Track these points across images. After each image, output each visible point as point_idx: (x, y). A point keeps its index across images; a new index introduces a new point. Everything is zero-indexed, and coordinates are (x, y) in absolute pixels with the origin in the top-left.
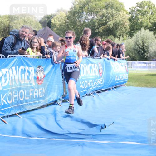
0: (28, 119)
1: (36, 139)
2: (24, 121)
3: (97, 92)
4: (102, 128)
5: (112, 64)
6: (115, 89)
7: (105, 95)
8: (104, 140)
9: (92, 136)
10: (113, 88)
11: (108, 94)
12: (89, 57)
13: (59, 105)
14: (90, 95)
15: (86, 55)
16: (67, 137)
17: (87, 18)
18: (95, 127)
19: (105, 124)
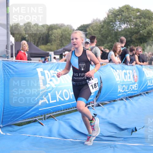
0: (64, 121)
1: (71, 141)
2: (60, 124)
3: (129, 97)
4: (133, 131)
5: (145, 70)
6: (147, 94)
7: (137, 100)
8: (135, 143)
9: (123, 139)
10: (144, 93)
11: (139, 98)
12: (122, 64)
13: (93, 109)
14: (122, 100)
15: (119, 62)
16: (99, 139)
17: (121, 27)
18: (126, 131)
19: (135, 128)
